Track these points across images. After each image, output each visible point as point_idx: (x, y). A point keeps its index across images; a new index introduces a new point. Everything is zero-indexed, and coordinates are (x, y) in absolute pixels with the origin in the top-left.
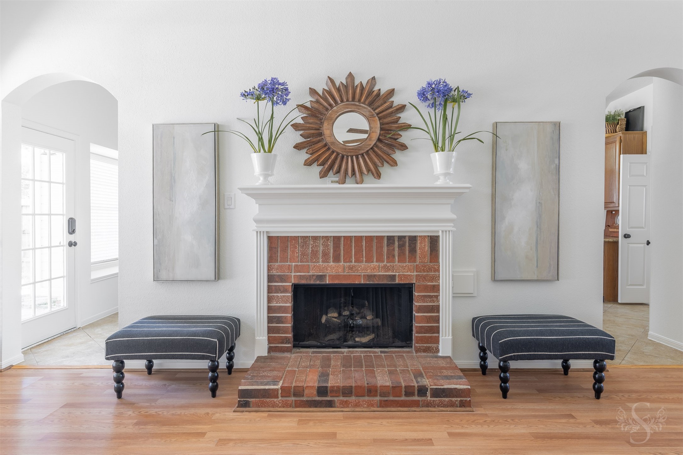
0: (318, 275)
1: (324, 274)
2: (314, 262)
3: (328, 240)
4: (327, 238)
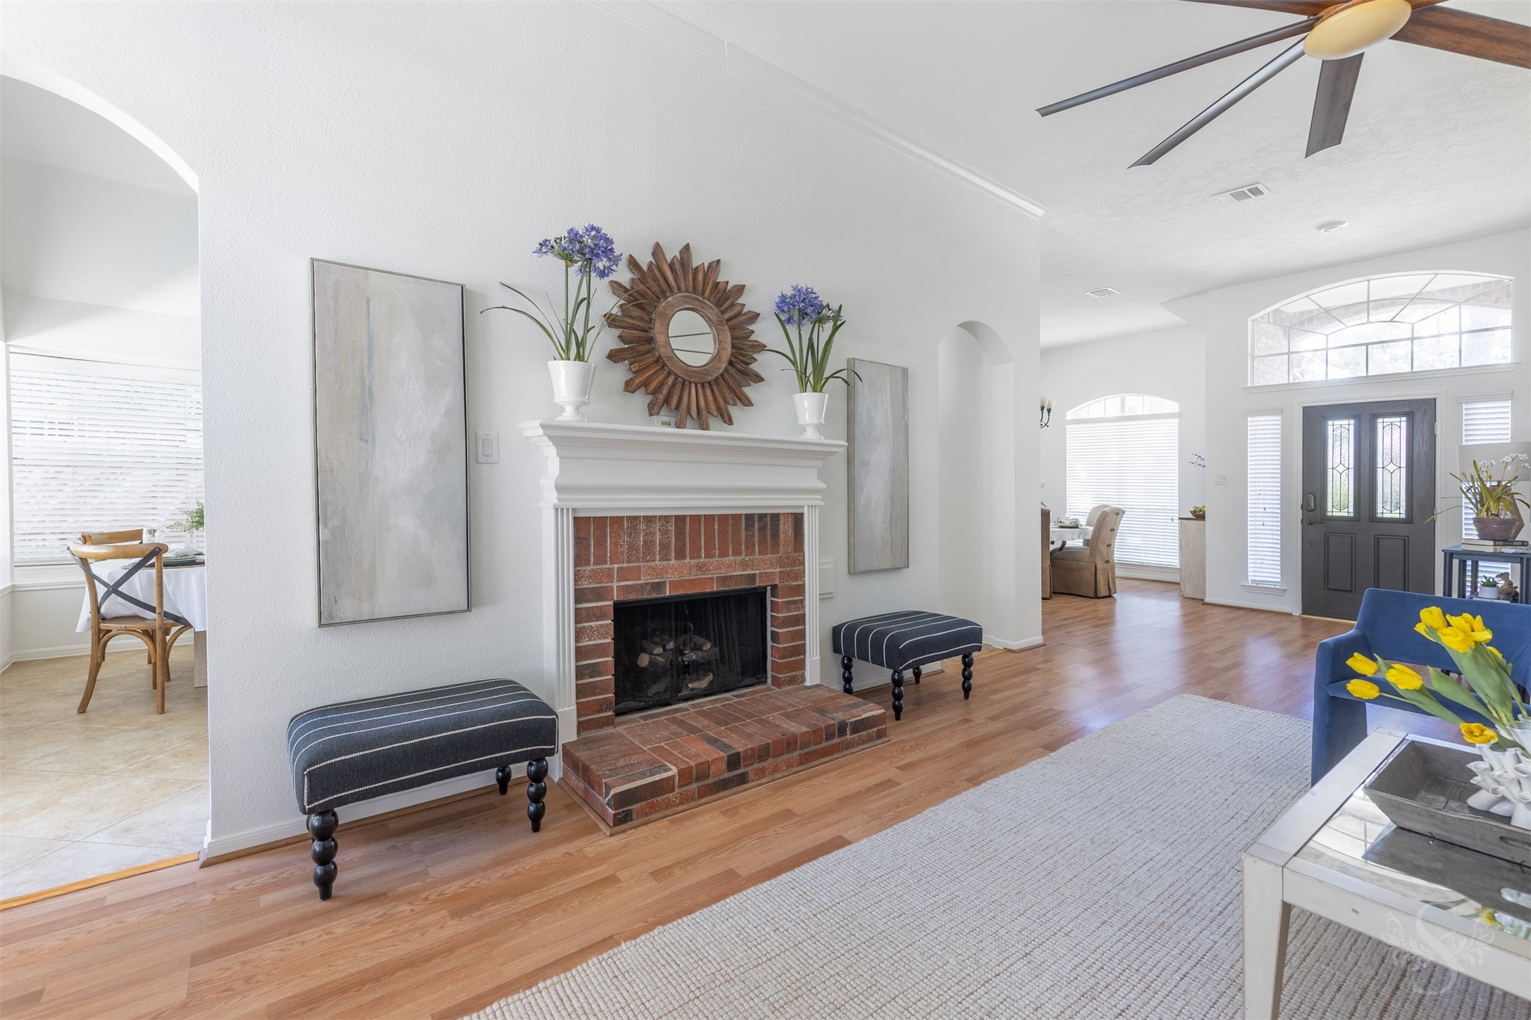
0: (654, 583)
1: (663, 580)
2: (647, 561)
3: (669, 522)
4: (665, 519)
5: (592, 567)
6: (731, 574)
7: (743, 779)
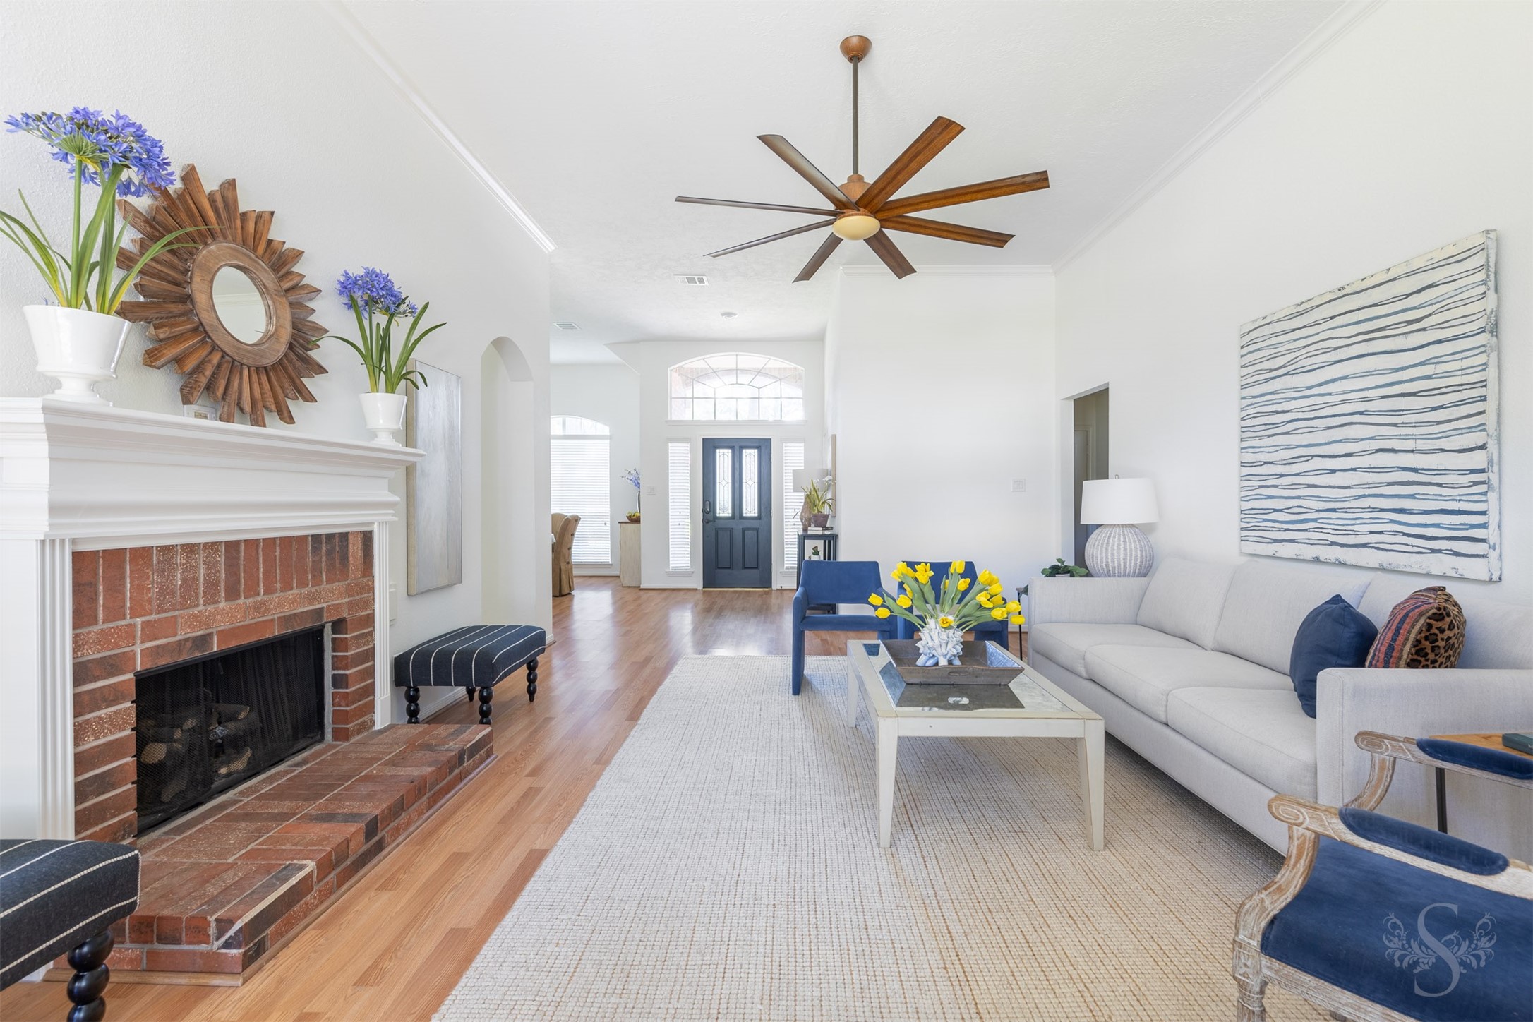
0: (197, 637)
1: (208, 631)
2: (187, 608)
3: (217, 550)
4: (213, 546)
5: (101, 626)
6: (295, 611)
7: (380, 847)
